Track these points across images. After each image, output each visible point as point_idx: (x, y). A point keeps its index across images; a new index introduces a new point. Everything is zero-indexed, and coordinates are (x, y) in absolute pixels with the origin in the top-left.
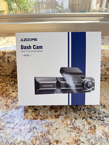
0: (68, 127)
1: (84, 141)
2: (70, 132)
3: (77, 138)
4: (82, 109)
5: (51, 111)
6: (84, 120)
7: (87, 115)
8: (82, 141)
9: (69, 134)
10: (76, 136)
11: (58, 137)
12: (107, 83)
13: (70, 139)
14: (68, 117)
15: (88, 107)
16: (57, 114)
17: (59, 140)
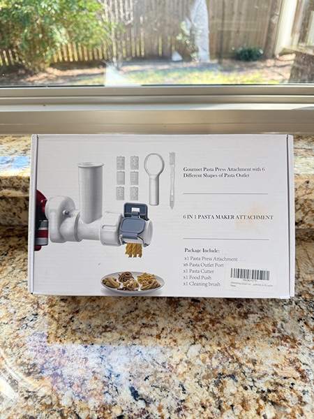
0: (271, 336)
1: (307, 362)
2: (277, 345)
3: (292, 357)
4: (293, 302)
5: (228, 304)
6: (302, 323)
7: (305, 314)
8: (303, 362)
9: (276, 349)
10: (290, 353)
11: (254, 354)
13: (278, 358)
14: (267, 317)
15: (306, 299)
16: (242, 311)
17: (256, 358)
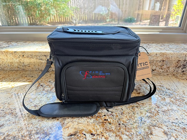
2: (150, 100)
12: (168, 77)
